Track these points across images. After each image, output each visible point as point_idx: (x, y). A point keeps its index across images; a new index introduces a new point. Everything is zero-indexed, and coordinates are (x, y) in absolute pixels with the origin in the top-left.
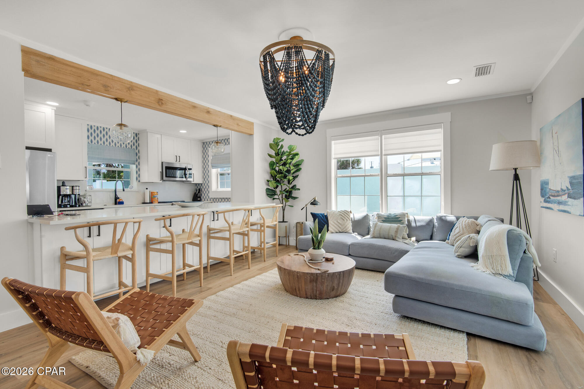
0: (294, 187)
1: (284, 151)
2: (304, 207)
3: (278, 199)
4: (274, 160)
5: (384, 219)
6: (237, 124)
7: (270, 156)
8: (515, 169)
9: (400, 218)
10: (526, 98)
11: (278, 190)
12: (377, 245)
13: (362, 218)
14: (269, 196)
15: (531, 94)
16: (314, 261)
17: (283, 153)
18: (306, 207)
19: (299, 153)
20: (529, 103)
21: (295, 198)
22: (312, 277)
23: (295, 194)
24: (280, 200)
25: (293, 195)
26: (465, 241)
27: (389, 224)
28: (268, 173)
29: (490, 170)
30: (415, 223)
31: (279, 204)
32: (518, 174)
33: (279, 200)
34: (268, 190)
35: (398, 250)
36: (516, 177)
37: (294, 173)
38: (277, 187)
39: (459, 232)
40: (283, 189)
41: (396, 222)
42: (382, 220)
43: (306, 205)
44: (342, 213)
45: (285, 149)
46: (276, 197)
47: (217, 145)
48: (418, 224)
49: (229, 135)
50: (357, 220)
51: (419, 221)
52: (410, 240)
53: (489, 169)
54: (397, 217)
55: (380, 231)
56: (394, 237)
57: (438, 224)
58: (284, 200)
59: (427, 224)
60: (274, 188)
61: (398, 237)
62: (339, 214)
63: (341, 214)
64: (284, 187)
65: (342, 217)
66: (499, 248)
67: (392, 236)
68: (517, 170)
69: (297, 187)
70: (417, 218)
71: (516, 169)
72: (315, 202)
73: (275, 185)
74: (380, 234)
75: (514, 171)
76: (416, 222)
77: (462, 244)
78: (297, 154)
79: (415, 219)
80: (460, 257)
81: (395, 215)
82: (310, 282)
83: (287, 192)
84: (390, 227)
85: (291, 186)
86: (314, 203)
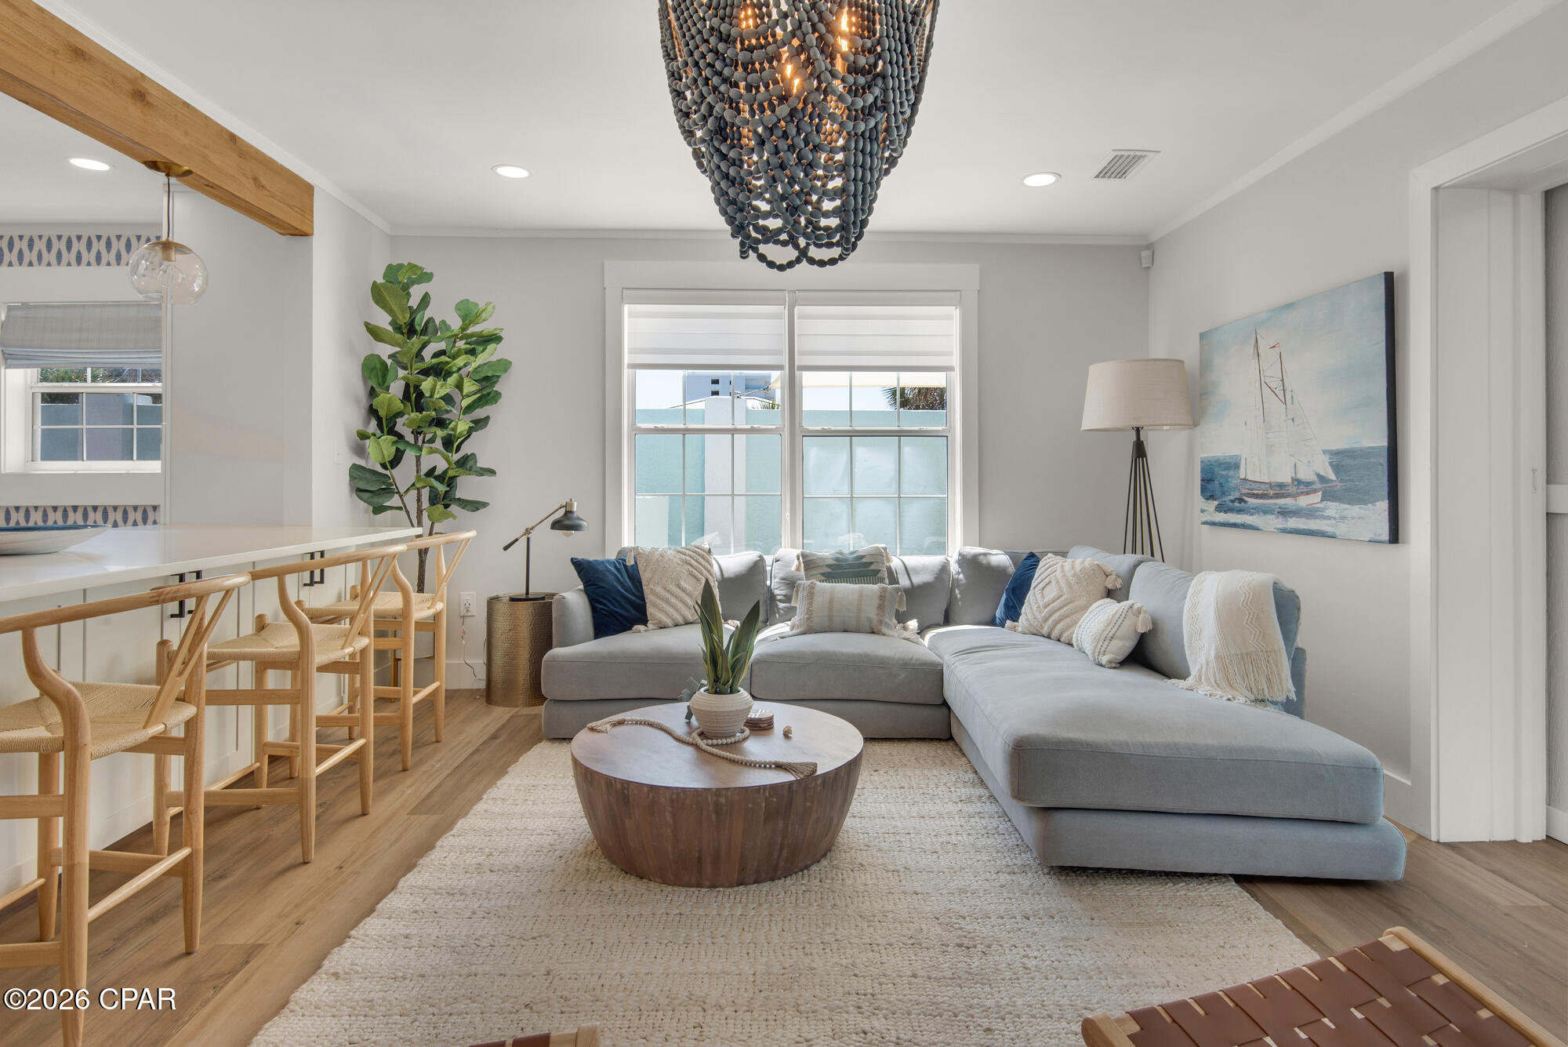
0: (466, 463)
1: (430, 320)
2: (517, 540)
3: (400, 508)
4: (385, 351)
5: (828, 570)
6: (255, 179)
7: (374, 332)
8: (1138, 430)
9: (872, 563)
10: (1140, 256)
11: (404, 475)
12: (842, 654)
13: (748, 571)
14: (366, 495)
15: (1150, 247)
16: (726, 738)
17: (429, 328)
18: (528, 539)
19: (501, 335)
20: (1145, 268)
21: (475, 506)
22: (775, 800)
23: (468, 487)
24: (408, 512)
25: (460, 493)
26: (1120, 621)
27: (857, 585)
28: (358, 401)
29: (1082, 429)
30: (906, 576)
31: (405, 527)
32: (1142, 442)
33: (403, 512)
34: (356, 472)
35: (909, 664)
36: (1140, 450)
37: (470, 408)
38: (395, 461)
39: (1061, 596)
40: (424, 469)
41: (870, 576)
42: (822, 574)
43: (528, 531)
44: (690, 556)
45: (443, 311)
46: (395, 501)
47: (168, 259)
48: (917, 580)
49: (160, 225)
50: (732, 576)
51: (917, 571)
52: (905, 628)
53: (1080, 426)
54: (864, 560)
55: (830, 609)
56: (875, 623)
57: (966, 577)
58: (425, 514)
59: (936, 578)
60: (384, 466)
61: (886, 623)
62: (682, 560)
63: (688, 558)
64: (428, 462)
65: (691, 569)
66: (1260, 632)
67: (870, 620)
68: (1142, 433)
69: (479, 465)
70: (912, 561)
71: (1138, 428)
72: (568, 519)
73: (389, 452)
74: (830, 618)
75: (1134, 433)
76: (910, 572)
77: (1115, 629)
78: (494, 338)
79: (905, 562)
80: (1114, 665)
81: (855, 555)
82: (766, 820)
83: (440, 478)
84: (861, 594)
85: (456, 457)
86: (568, 522)
